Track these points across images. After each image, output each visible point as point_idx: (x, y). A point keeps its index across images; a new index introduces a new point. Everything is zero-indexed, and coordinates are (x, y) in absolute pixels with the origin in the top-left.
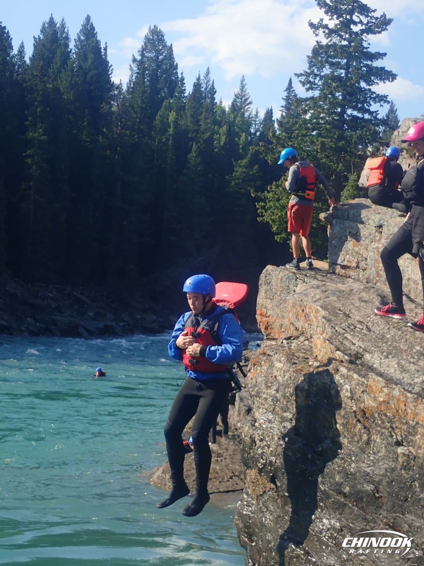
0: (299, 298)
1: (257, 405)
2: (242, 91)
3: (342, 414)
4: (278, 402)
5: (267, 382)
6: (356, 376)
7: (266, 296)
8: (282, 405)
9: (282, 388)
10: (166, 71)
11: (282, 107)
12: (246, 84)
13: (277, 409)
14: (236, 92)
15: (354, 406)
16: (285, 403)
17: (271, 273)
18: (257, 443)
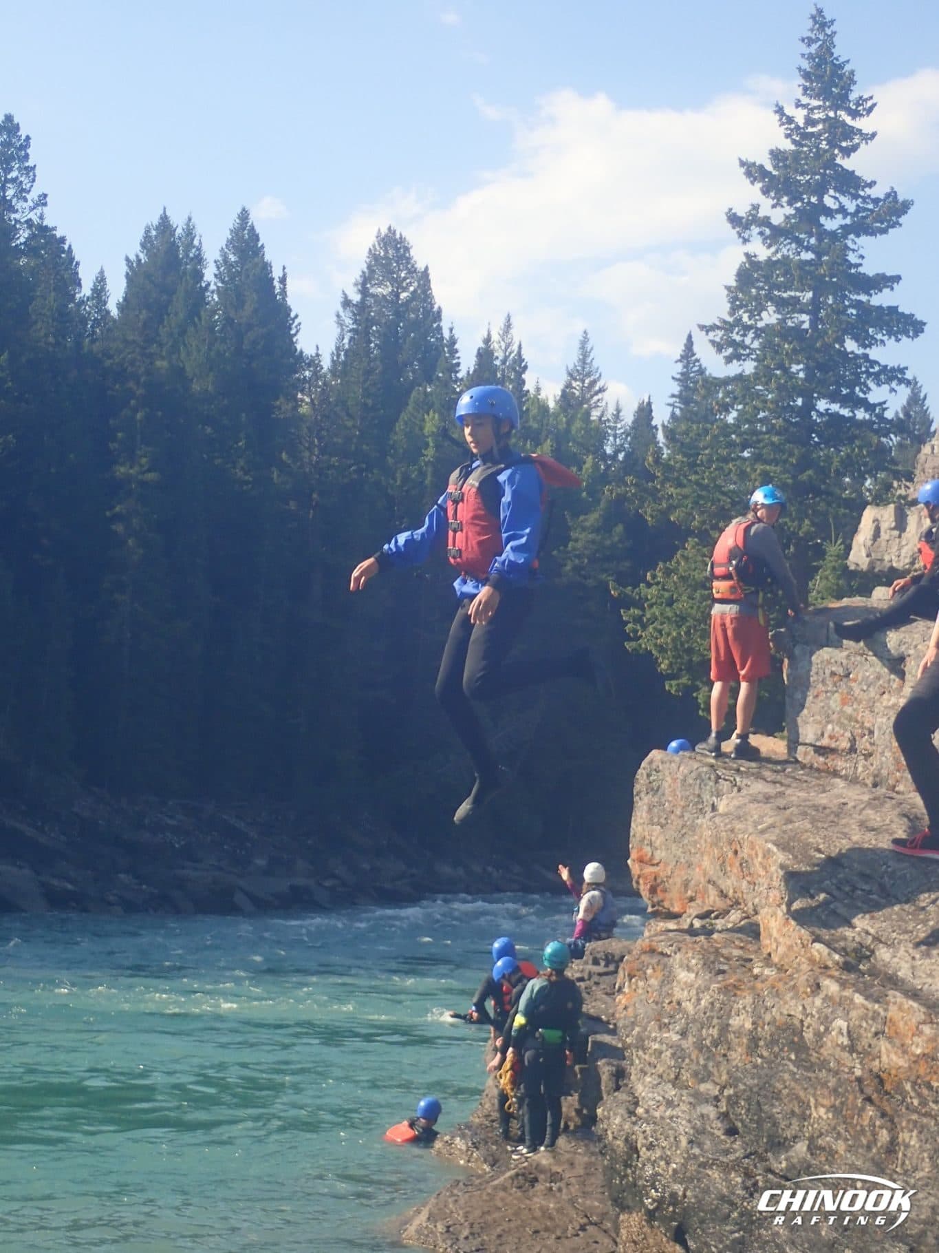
0: (726, 825)
1: (639, 1067)
2: (584, 363)
3: (830, 1084)
4: (687, 1061)
5: (660, 1014)
6: (859, 999)
7: (651, 819)
8: (694, 1067)
9: (694, 1029)
10: (415, 325)
11: (673, 396)
12: (592, 349)
13: (685, 1076)
14: (571, 367)
15: (858, 1066)
16: (702, 1062)
17: (661, 768)
18: (641, 1153)
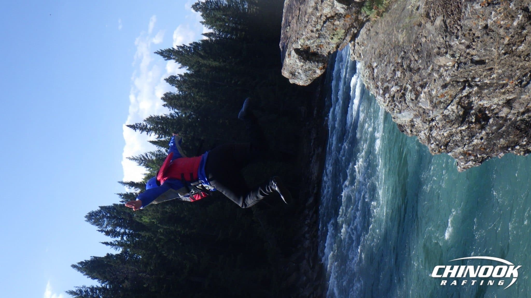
2: (137, 159)
11: (147, 134)
12: (133, 157)
14: (138, 164)
